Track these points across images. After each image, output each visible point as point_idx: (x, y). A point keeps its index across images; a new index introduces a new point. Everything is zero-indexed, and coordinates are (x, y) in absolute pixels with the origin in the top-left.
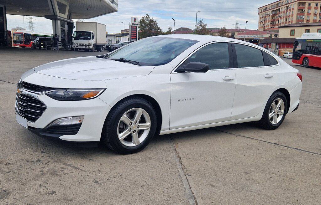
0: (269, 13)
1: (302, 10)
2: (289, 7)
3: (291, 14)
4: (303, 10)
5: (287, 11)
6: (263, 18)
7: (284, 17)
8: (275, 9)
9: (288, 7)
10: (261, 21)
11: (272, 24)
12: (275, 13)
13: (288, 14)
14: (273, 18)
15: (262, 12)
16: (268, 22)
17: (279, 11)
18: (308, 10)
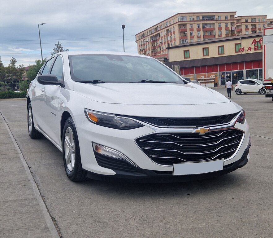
0: (148, 39)
1: (184, 33)
2: (169, 30)
3: (173, 38)
4: (186, 33)
5: (167, 35)
6: (142, 46)
7: (165, 43)
8: (154, 34)
9: (167, 30)
10: (141, 50)
11: (153, 52)
12: (155, 38)
13: (169, 39)
14: (154, 46)
15: (139, 39)
16: (148, 50)
17: (159, 36)
18: (191, 32)
